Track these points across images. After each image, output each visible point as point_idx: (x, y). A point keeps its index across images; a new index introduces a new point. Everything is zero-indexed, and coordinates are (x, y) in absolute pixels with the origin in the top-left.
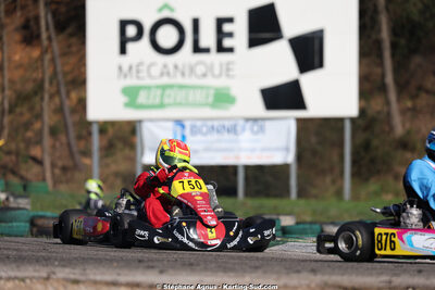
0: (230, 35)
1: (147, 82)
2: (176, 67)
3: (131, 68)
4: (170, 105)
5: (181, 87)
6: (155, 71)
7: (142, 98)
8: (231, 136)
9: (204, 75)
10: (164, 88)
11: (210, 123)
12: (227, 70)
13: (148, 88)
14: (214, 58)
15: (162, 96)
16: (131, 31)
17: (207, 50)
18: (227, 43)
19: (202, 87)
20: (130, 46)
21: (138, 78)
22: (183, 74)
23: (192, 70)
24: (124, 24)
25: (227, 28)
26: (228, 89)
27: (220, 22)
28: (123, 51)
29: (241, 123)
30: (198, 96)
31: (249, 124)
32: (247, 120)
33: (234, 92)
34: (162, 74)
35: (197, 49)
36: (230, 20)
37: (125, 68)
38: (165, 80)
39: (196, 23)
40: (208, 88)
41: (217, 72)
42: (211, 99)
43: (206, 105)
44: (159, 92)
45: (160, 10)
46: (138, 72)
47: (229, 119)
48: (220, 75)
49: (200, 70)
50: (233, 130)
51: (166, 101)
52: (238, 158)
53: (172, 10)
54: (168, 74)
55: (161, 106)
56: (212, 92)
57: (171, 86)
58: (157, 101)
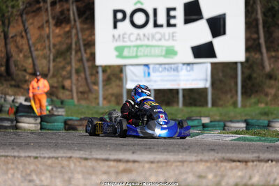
0: (174, 17)
1: (129, 44)
2: (144, 35)
3: (119, 36)
4: (141, 56)
5: (147, 46)
6: (133, 38)
7: (126, 53)
8: (175, 73)
9: (160, 40)
10: (138, 47)
11: (163, 66)
12: (173, 36)
13: (129, 47)
14: (166, 30)
15: (137, 51)
16: (120, 16)
17: (161, 26)
18: (172, 22)
19: (159, 46)
20: (119, 24)
21: (123, 41)
22: (148, 39)
23: (153, 37)
24: (115, 12)
25: (172, 13)
26: (173, 47)
27: (169, 10)
28: (115, 27)
29: (181, 65)
30: (157, 51)
31: (185, 67)
32: (184, 64)
33: (176, 49)
34: (137, 39)
35: (156, 25)
36: (174, 9)
37: (116, 36)
38: (139, 43)
39: (155, 11)
40: (162, 46)
41: (167, 37)
42: (164, 53)
43: (161, 56)
44: (135, 49)
45: (136, 4)
46: (124, 38)
47: (174, 64)
48: (169, 39)
49: (158, 36)
50: (176, 70)
51: (139, 54)
52: (179, 85)
53: (142, 4)
54: (140, 39)
55: (136, 57)
56: (164, 49)
57: (142, 46)
58: (134, 54)
